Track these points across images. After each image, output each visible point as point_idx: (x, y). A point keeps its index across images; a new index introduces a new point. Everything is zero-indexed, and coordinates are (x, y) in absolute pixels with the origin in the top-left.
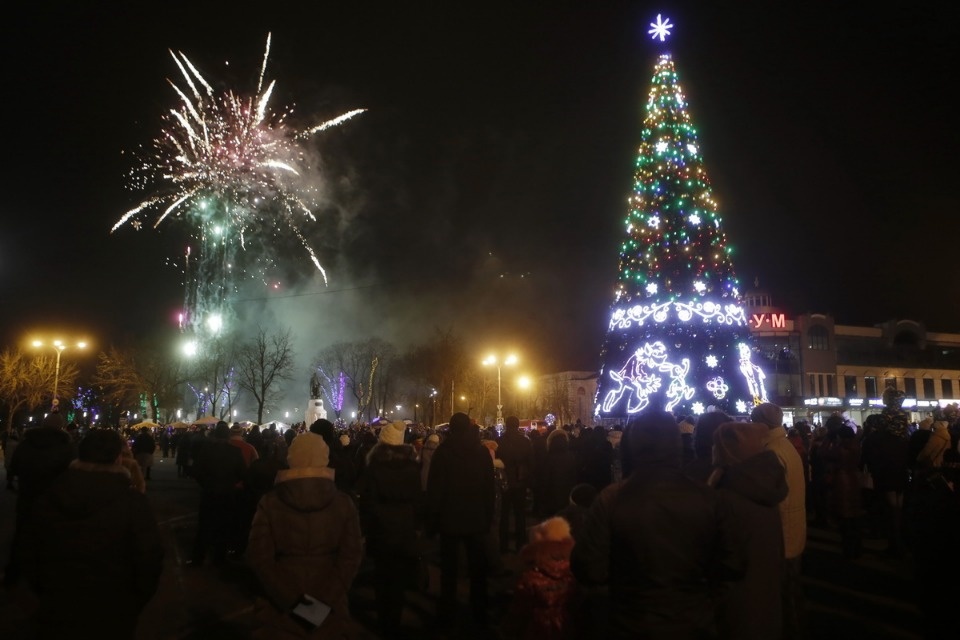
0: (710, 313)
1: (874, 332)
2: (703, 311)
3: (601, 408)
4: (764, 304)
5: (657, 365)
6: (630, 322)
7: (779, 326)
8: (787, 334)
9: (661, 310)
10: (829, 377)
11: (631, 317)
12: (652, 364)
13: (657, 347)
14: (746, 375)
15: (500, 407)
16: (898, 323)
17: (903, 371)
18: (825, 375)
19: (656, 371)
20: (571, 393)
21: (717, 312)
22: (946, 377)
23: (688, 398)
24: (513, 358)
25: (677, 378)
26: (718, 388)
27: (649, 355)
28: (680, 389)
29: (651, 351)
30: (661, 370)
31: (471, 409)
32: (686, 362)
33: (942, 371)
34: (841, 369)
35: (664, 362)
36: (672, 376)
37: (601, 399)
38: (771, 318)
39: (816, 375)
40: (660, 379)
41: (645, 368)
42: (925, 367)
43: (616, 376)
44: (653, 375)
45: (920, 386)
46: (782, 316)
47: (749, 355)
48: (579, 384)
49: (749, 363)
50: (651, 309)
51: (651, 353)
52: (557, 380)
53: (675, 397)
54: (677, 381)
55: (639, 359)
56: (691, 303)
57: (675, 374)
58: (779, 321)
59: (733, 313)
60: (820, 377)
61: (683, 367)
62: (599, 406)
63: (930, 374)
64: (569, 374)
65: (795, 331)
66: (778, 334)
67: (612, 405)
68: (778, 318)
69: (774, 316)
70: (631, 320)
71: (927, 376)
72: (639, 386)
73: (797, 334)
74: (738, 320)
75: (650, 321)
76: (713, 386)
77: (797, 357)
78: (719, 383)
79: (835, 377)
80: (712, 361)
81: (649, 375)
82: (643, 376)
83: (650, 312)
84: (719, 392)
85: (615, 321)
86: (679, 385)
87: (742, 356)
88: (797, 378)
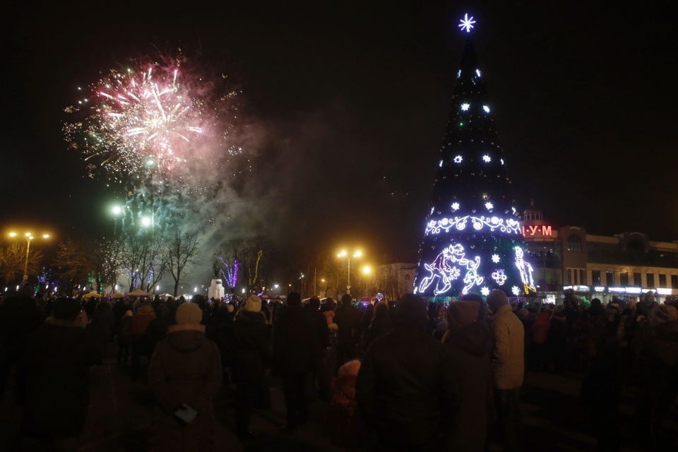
0: (495, 225)
1: (613, 240)
2: (491, 223)
3: (418, 289)
4: (538, 218)
5: (458, 260)
6: (439, 230)
7: (547, 234)
8: (552, 240)
9: (462, 221)
10: (581, 271)
11: (440, 226)
12: (454, 260)
13: (458, 248)
14: (519, 268)
15: (349, 287)
16: (631, 234)
17: (633, 267)
18: (578, 269)
19: (456, 264)
20: (400, 278)
21: (500, 224)
22: (662, 273)
23: (478, 284)
24: (359, 253)
25: (471, 269)
26: (500, 277)
27: (452, 253)
28: (473, 277)
29: (454, 251)
30: (460, 264)
31: (328, 288)
32: (478, 258)
33: (659, 269)
34: (589, 265)
35: (462, 259)
36: (467, 268)
37: (418, 283)
38: (541, 229)
39: (572, 269)
40: (459, 270)
41: (449, 262)
42: (648, 265)
43: (429, 267)
44: (455, 267)
45: (644, 279)
46: (549, 228)
47: (522, 254)
48: (406, 272)
49: (522, 260)
50: (454, 221)
51: (453, 252)
52: (390, 269)
53: (469, 283)
54: (471, 272)
55: (445, 256)
56: (483, 217)
57: (470, 267)
58: (547, 231)
59: (512, 225)
60: (575, 271)
61: (475, 262)
62: (416, 288)
63: (651, 270)
64: (399, 265)
65: (558, 238)
66: (547, 240)
67: (425, 288)
68: (547, 228)
69: (544, 227)
70: (440, 228)
71: (649, 272)
72: (444, 275)
73: (560, 240)
74: (515, 230)
75: (453, 229)
76: (496, 276)
77: (559, 257)
78: (500, 274)
79: (586, 271)
80: (496, 258)
81: (452, 267)
82: (448, 267)
83: (454, 223)
84: (501, 280)
85: (429, 229)
86: (473, 275)
87: (517, 255)
88: (559, 271)
